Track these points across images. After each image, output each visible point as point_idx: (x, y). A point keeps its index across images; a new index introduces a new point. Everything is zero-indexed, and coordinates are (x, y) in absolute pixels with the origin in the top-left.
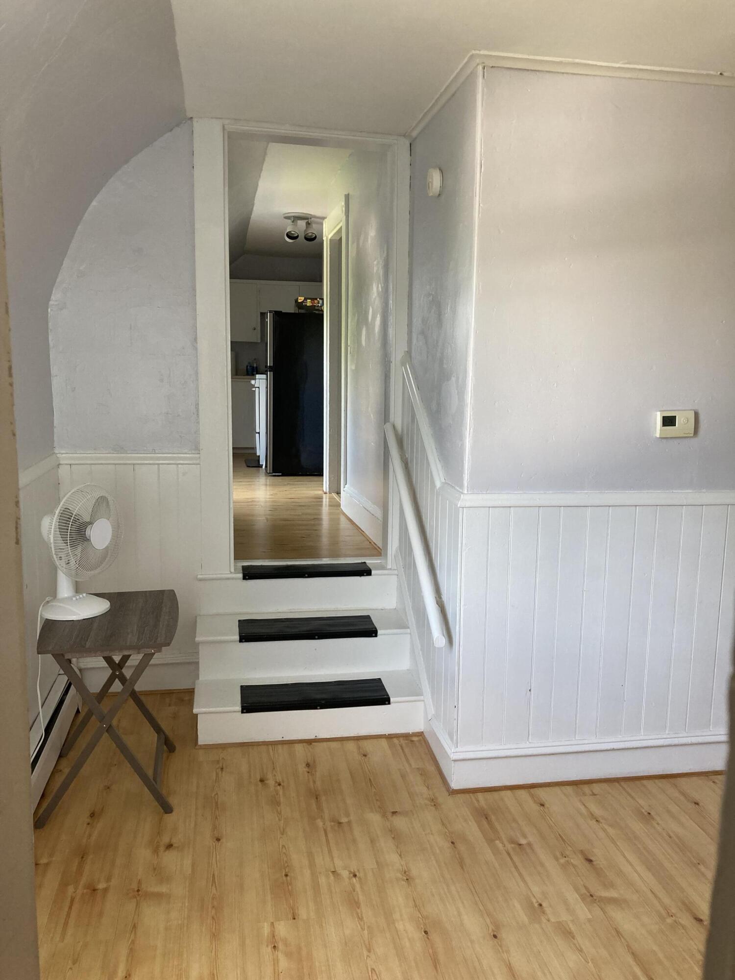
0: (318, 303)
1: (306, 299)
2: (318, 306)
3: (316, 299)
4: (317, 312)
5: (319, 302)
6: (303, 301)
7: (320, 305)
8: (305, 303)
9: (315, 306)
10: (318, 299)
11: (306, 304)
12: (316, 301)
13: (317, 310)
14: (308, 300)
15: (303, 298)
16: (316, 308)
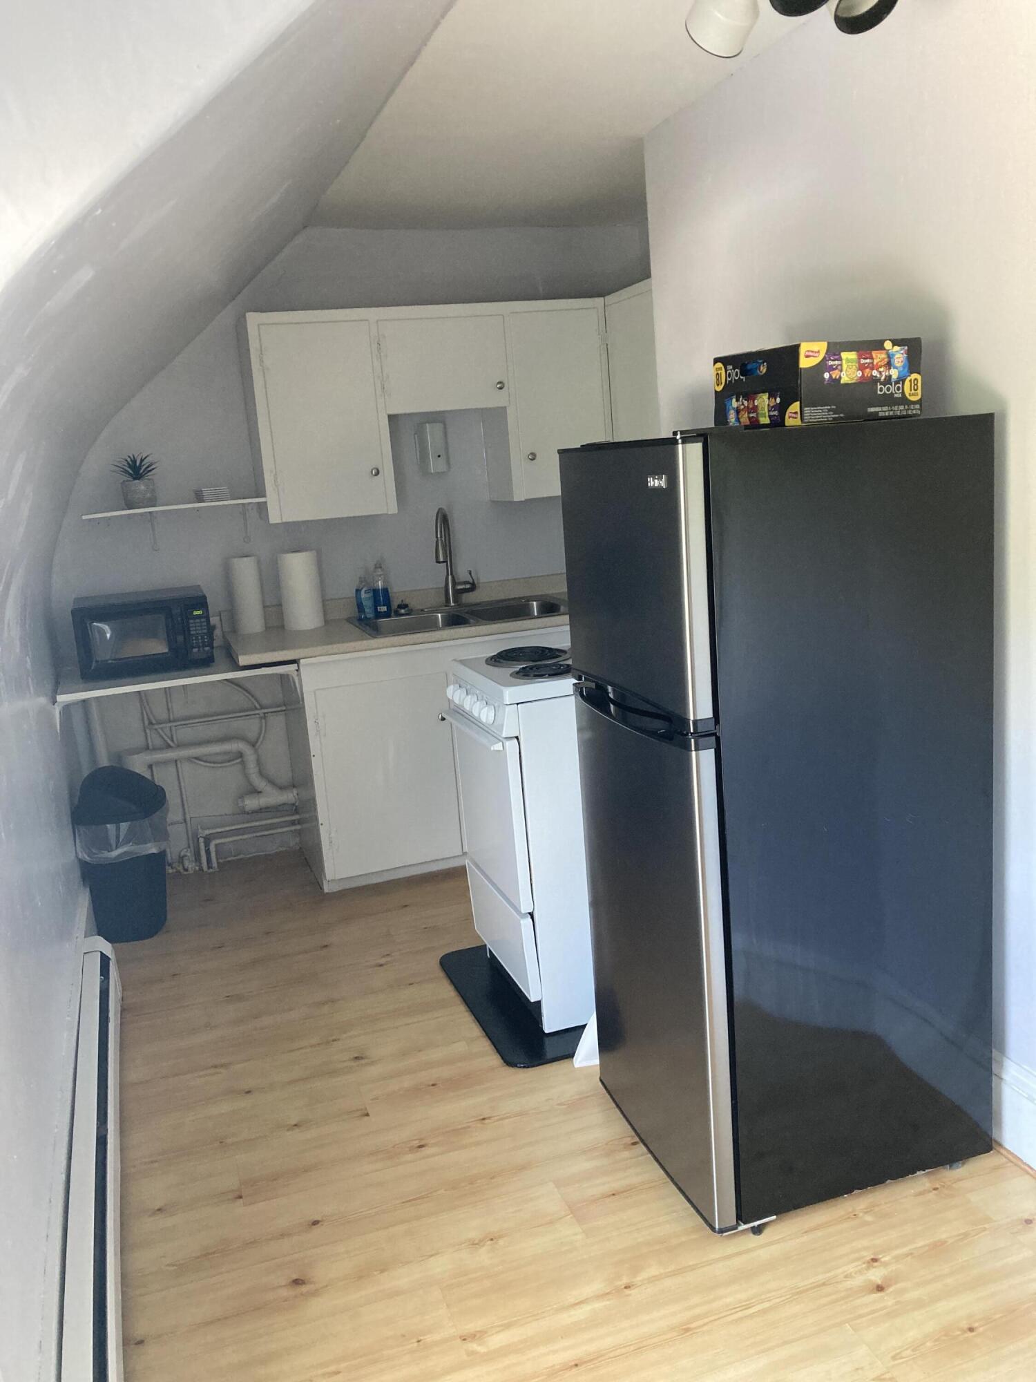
0: (889, 365)
1: (834, 350)
2: (888, 380)
3: (879, 345)
4: (883, 411)
5: (890, 357)
6: (824, 359)
7: (894, 374)
8: (831, 369)
9: (875, 381)
10: (888, 345)
11: (835, 374)
12: (879, 357)
13: (889, 400)
14: (844, 355)
15: (822, 347)
16: (881, 390)
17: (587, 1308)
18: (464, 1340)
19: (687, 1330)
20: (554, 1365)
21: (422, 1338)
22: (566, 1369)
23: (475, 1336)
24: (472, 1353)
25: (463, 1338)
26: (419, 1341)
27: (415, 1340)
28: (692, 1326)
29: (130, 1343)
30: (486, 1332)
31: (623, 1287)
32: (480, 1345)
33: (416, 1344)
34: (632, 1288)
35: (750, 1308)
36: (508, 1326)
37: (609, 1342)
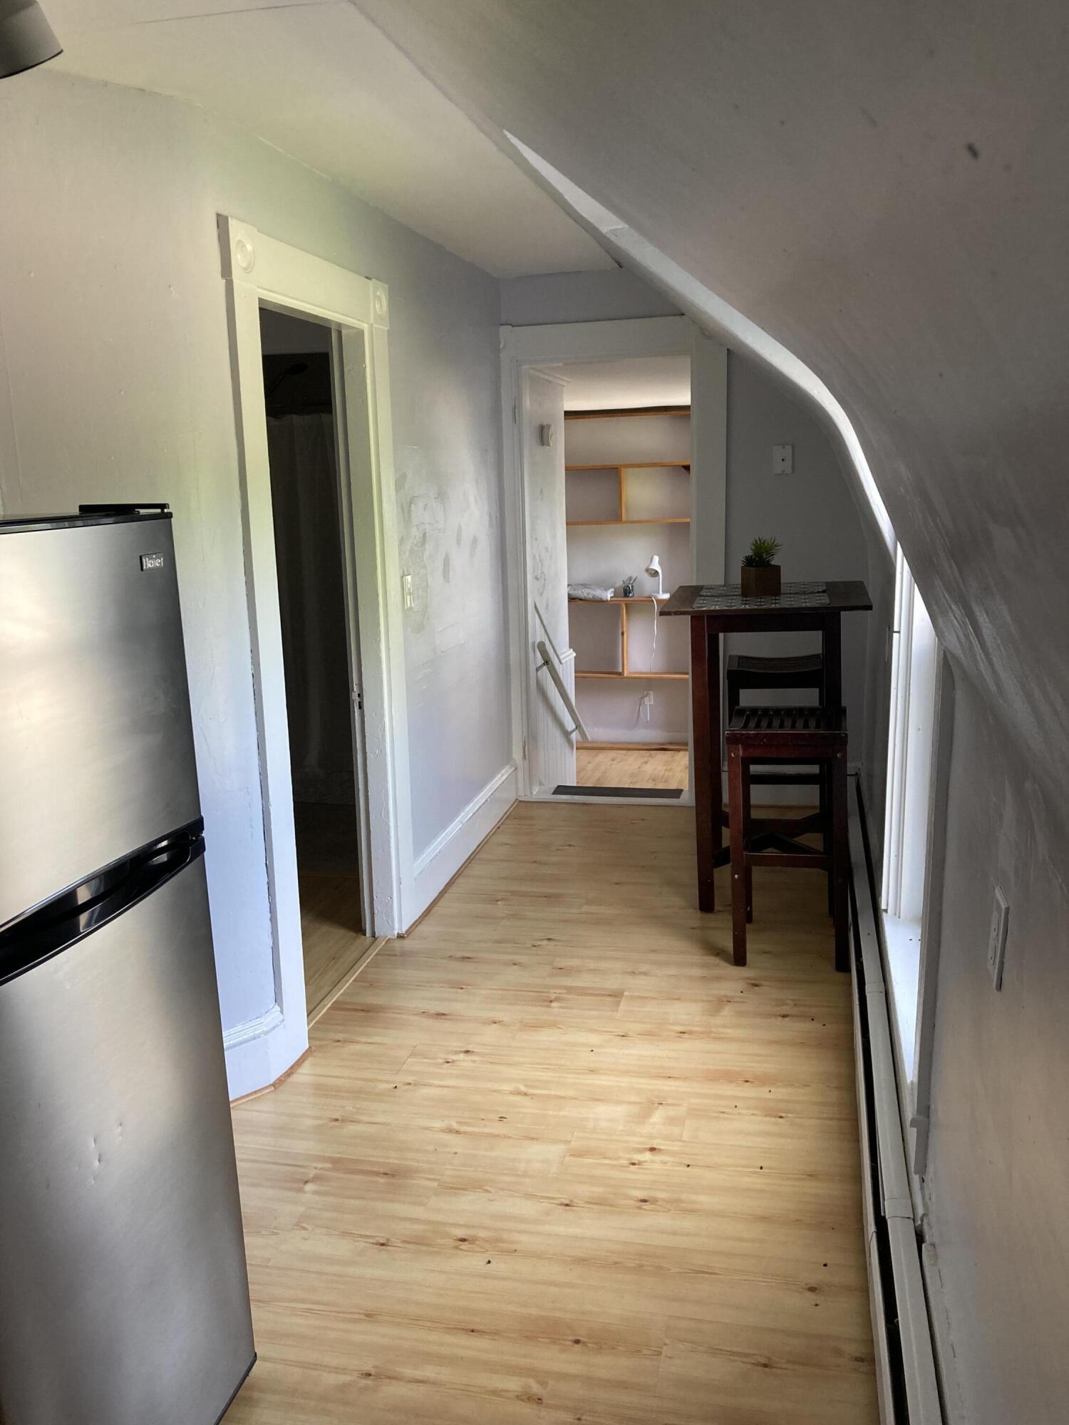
17: (418, 1374)
18: (539, 1399)
19: (368, 1315)
20: (490, 1339)
21: (575, 1421)
22: (483, 1332)
23: (529, 1399)
24: (543, 1384)
25: (540, 1401)
26: (579, 1419)
27: (581, 1422)
28: (363, 1317)
29: (869, 1359)
30: (517, 1397)
31: (372, 1377)
32: (530, 1387)
33: (584, 1417)
34: (365, 1372)
35: (308, 1309)
36: (495, 1392)
37: (434, 1337)
